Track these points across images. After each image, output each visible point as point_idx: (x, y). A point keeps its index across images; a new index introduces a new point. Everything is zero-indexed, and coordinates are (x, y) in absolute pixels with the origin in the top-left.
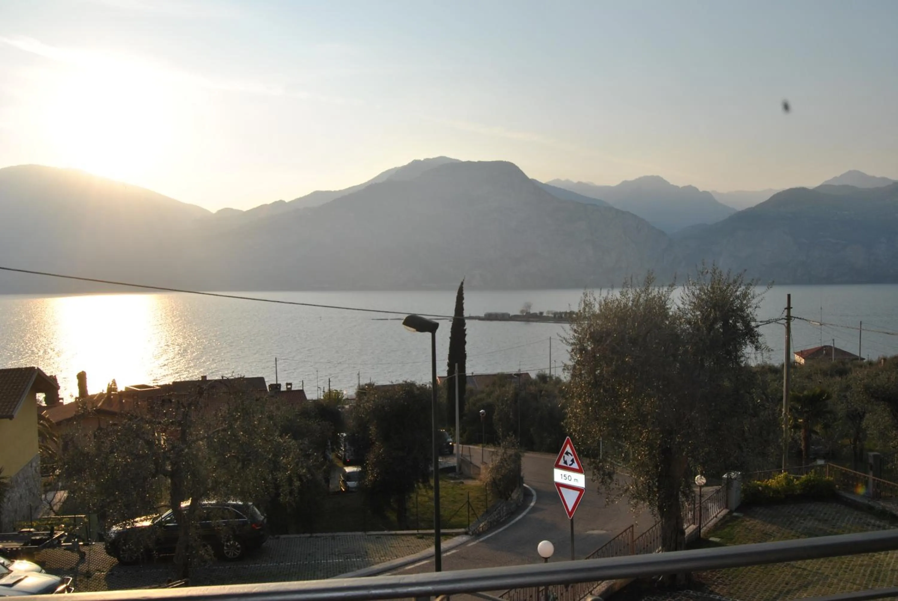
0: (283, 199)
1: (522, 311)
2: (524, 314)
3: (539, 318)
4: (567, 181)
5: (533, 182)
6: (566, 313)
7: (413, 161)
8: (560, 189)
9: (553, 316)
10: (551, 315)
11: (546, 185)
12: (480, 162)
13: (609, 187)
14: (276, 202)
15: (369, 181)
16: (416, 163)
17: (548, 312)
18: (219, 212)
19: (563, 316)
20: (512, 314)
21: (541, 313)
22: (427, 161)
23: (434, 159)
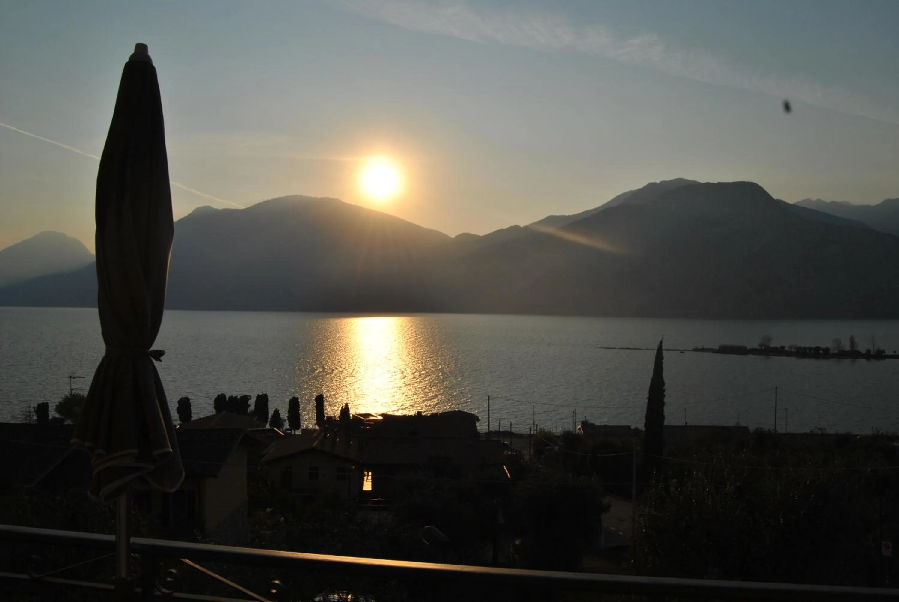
0: (518, 224)
1: (761, 345)
2: (763, 348)
3: (780, 352)
4: (819, 200)
5: (780, 203)
6: (810, 349)
7: (648, 184)
8: (811, 210)
9: (795, 350)
10: (793, 350)
11: (794, 206)
12: (719, 184)
13: (868, 207)
14: (511, 227)
15: (603, 205)
16: (652, 186)
17: (790, 347)
18: (457, 237)
19: (808, 351)
20: (749, 347)
21: (783, 348)
22: (663, 183)
23: (670, 181)
